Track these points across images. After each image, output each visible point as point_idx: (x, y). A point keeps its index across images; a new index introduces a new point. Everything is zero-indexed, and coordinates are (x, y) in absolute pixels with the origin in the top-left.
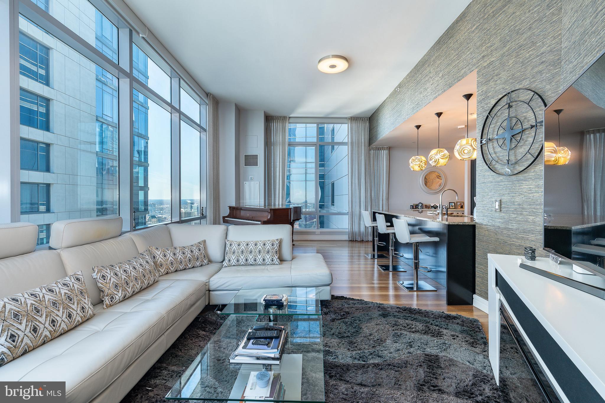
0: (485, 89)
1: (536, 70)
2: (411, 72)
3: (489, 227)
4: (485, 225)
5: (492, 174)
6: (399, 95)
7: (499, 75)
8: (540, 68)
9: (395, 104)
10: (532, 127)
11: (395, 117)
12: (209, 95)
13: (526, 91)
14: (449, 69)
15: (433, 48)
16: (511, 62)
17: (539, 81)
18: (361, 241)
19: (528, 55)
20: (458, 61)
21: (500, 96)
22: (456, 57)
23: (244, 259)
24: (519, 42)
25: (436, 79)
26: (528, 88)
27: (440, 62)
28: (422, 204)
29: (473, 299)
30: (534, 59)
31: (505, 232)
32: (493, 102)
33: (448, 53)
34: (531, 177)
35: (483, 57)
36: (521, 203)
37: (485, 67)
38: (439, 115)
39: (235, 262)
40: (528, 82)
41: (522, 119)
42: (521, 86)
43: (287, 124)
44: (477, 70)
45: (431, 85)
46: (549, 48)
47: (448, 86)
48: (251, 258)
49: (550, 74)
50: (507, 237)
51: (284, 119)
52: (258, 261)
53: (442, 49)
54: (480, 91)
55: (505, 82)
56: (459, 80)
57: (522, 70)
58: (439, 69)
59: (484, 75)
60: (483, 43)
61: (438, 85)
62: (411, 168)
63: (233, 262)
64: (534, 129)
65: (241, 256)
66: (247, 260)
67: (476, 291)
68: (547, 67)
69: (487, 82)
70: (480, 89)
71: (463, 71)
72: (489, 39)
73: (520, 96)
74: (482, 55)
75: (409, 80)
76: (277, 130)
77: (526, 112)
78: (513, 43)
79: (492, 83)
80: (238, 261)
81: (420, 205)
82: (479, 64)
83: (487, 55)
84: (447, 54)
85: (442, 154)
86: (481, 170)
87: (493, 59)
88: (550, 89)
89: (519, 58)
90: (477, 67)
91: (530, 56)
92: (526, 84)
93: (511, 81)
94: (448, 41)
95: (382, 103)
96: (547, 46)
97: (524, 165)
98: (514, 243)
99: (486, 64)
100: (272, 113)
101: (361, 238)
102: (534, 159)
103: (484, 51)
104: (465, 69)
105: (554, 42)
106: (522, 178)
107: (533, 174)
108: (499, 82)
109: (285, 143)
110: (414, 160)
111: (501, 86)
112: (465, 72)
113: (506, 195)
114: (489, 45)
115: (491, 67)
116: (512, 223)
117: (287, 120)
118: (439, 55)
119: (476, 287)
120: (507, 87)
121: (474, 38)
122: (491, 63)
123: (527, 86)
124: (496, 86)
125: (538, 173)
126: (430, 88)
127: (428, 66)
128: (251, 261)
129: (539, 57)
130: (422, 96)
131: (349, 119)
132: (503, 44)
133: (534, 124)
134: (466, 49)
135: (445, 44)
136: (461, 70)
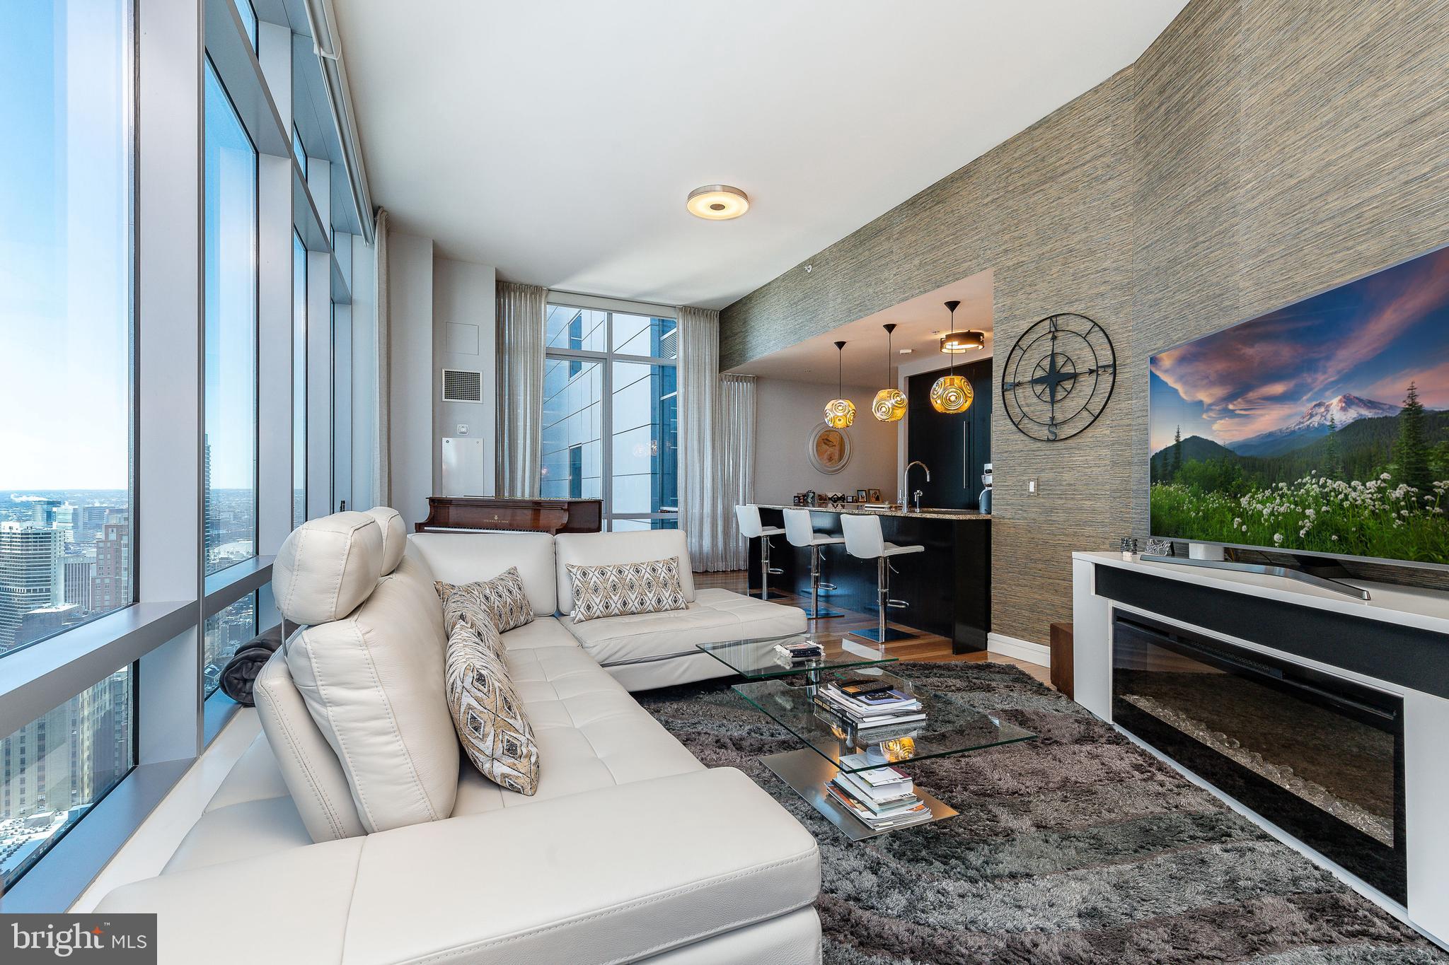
0: (1008, 302)
1: (1096, 291)
2: (843, 241)
3: (1018, 521)
4: (1009, 519)
5: (1023, 439)
6: (811, 280)
7: (1035, 285)
8: (1102, 288)
9: (800, 295)
10: (1091, 372)
11: (801, 321)
12: (380, 212)
13: (1080, 318)
14: (935, 256)
15: (899, 209)
16: (1055, 270)
17: (1100, 307)
18: (703, 572)
19: (1083, 266)
20: (955, 247)
21: (1037, 319)
22: (951, 237)
23: (619, 602)
24: (1069, 243)
25: (907, 266)
26: (1083, 315)
27: (914, 238)
28: (814, 493)
29: (987, 639)
30: (1092, 274)
31: (1045, 526)
32: (1025, 326)
33: (934, 227)
34: (1088, 444)
35: (1006, 251)
36: (1072, 482)
37: (1009, 267)
38: (890, 328)
39: (602, 609)
40: (1083, 306)
41: (1074, 358)
42: (1072, 310)
43: (543, 305)
44: (994, 269)
45: (895, 275)
46: (1114, 265)
47: (934, 285)
48: (633, 598)
49: (1116, 301)
50: (1048, 534)
51: (536, 291)
52: (647, 604)
53: (918, 218)
54: (1000, 305)
55: (1045, 298)
56: (957, 279)
57: (1074, 287)
58: (912, 251)
59: (1008, 280)
60: (1005, 229)
61: (910, 279)
62: (830, 422)
63: (598, 609)
64: (1094, 376)
65: (613, 596)
66: (625, 604)
67: (993, 626)
68: (1112, 289)
69: (1012, 293)
70: (1000, 301)
71: (966, 265)
72: (1017, 225)
73: (1070, 324)
74: (1004, 247)
75: (838, 255)
76: (518, 317)
77: (1079, 349)
78: (1059, 243)
79: (1021, 296)
80: (607, 607)
81: (811, 495)
82: (998, 260)
83: (1013, 250)
84: (931, 229)
85: (899, 399)
86: (1002, 432)
87: (1023, 259)
88: (1116, 322)
89: (1069, 267)
90: (994, 265)
91: (1086, 269)
92: (1080, 308)
93: (1055, 298)
94: (933, 206)
95: (761, 288)
96: (1112, 260)
97: (1076, 427)
98: (1061, 542)
99: (1011, 264)
100: (512, 275)
101: (703, 566)
102: (1093, 418)
103: (1006, 242)
104: (970, 263)
105: (1122, 257)
106: (1073, 445)
107: (1091, 440)
108: (1033, 296)
109: (539, 350)
110: (836, 407)
111: (1038, 304)
112: (969, 268)
113: (1047, 471)
114: (1016, 234)
115: (1020, 270)
116: (1057, 513)
117: (544, 296)
118: (914, 226)
119: (993, 621)
120: (1049, 307)
121: (988, 216)
122: (1020, 264)
123: (1082, 312)
124: (1028, 302)
125: (1098, 439)
126: (892, 281)
127: (888, 239)
128: (633, 605)
129: (1101, 274)
130: (871, 291)
131: (681, 309)
132: (1041, 240)
133: (1095, 368)
134: (972, 230)
135: (926, 210)
136: (962, 263)
